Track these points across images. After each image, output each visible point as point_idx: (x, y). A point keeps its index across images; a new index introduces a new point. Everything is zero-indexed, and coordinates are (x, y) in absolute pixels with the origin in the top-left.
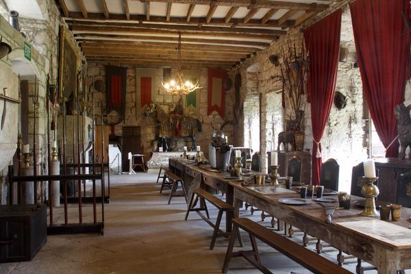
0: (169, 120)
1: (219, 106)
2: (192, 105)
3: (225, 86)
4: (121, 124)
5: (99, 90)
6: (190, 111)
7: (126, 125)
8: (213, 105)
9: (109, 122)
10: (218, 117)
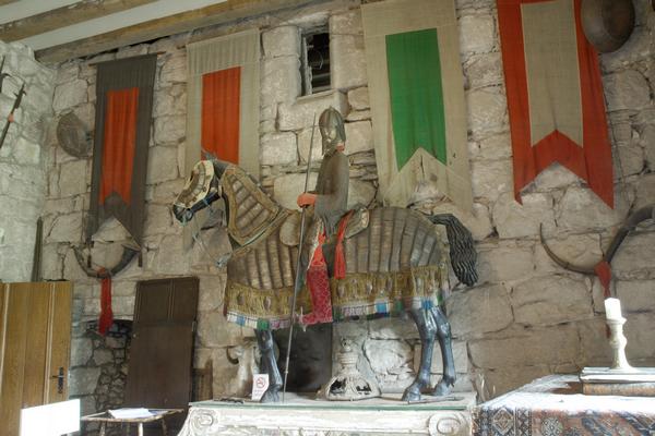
0: (277, 233)
1: (576, 135)
2: (422, 154)
3: (595, 27)
4: (133, 272)
5: (77, 153)
6: (417, 184)
7: (148, 276)
8: (536, 137)
9: (96, 268)
10: (579, 197)
